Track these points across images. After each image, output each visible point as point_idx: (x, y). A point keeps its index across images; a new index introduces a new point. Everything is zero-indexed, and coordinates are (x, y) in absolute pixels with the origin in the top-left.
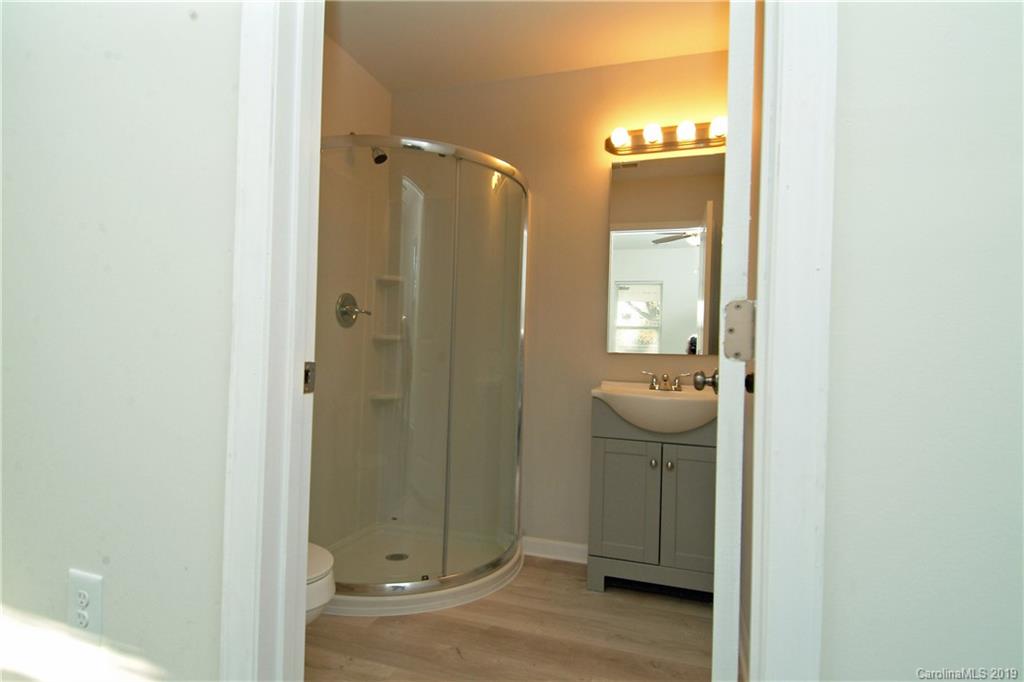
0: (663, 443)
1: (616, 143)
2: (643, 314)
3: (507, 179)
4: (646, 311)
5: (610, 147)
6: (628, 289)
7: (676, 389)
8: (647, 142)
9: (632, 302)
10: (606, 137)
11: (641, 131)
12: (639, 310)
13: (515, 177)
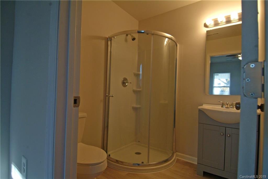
0: (226, 127)
1: (208, 24)
2: (225, 83)
3: (170, 40)
4: (226, 82)
5: (206, 26)
6: (218, 75)
7: (232, 108)
8: (219, 22)
9: (220, 79)
10: (204, 23)
11: (217, 18)
12: (223, 82)
13: (172, 39)
